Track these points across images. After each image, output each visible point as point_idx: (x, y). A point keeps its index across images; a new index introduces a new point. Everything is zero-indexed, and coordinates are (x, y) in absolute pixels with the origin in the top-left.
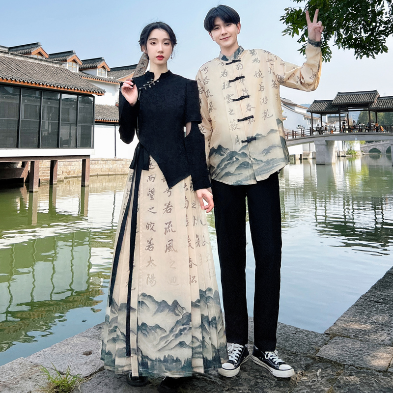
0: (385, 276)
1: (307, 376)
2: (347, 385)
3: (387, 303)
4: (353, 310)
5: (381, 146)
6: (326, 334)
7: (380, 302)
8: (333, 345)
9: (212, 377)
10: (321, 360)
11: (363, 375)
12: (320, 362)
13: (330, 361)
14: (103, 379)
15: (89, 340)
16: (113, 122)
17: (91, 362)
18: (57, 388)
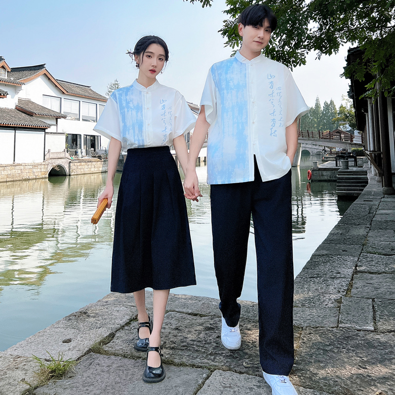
2: (310, 341)
11: (320, 332)
14: (92, 360)
15: (63, 330)
16: (13, 126)
17: (74, 347)
18: (52, 372)
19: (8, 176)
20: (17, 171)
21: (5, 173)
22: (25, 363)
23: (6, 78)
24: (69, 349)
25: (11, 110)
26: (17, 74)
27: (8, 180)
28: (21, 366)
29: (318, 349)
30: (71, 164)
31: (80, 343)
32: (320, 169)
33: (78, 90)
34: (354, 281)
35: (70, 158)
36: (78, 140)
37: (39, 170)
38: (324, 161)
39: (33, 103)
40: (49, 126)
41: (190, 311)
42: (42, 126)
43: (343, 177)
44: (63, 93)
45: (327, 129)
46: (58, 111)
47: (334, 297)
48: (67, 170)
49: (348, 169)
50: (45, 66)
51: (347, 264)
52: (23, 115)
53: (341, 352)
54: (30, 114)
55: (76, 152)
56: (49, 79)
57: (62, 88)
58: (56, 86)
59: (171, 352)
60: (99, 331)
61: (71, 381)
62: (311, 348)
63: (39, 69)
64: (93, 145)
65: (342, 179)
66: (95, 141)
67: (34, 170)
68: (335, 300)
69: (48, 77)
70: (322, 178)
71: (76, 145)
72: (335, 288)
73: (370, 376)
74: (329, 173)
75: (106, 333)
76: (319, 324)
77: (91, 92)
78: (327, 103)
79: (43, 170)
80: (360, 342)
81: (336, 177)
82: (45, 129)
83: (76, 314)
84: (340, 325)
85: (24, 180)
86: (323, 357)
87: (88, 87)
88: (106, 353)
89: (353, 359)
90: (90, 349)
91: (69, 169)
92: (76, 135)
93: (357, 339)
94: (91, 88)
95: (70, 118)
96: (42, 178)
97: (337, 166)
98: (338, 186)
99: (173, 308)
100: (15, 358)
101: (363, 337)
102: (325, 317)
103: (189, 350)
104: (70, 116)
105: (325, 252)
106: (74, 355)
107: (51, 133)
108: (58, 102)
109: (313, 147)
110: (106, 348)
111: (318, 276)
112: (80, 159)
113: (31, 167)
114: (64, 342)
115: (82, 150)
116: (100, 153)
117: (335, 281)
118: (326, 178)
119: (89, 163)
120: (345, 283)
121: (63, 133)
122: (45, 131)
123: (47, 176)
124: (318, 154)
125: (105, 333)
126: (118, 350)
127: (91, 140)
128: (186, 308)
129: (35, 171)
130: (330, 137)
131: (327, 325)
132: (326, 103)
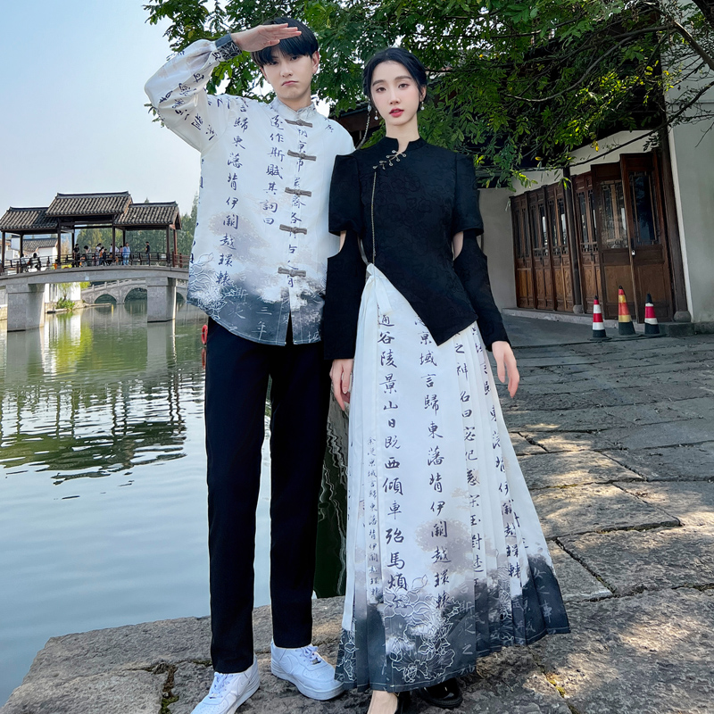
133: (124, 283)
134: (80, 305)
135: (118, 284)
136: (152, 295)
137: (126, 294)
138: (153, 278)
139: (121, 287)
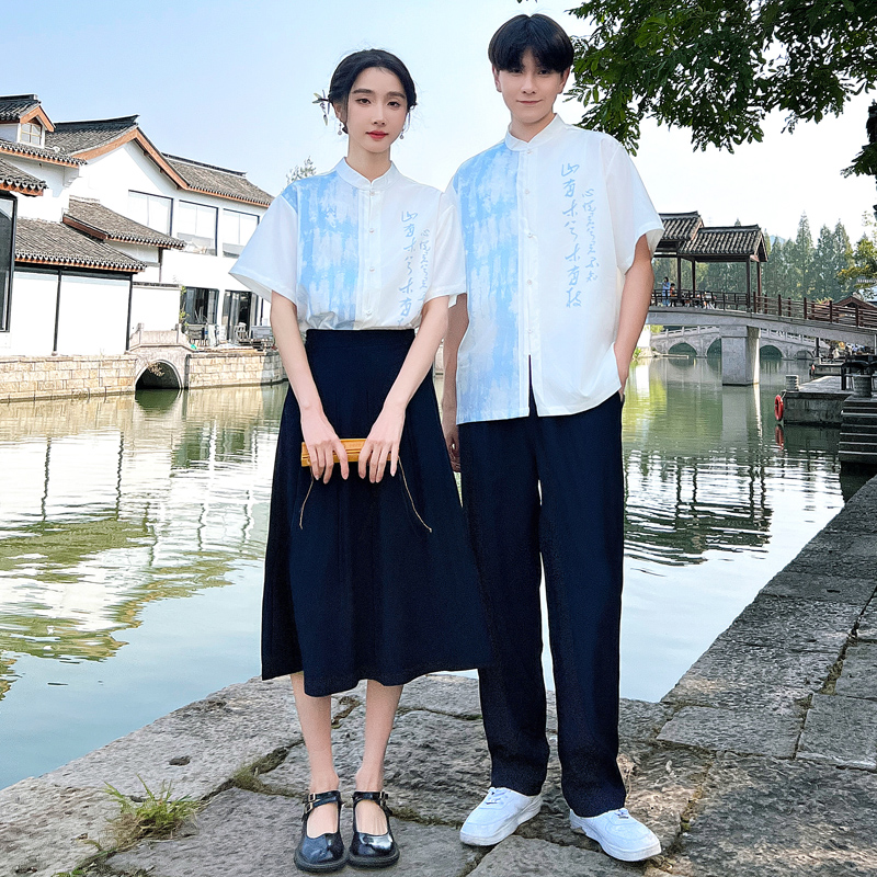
0: (756, 601)
1: (646, 774)
2: (728, 783)
3: (771, 646)
4: (710, 660)
5: (698, 340)
6: (666, 703)
7: (756, 645)
8: (684, 721)
9: (465, 785)
10: (668, 745)
11: (753, 765)
12: (667, 749)
13: (687, 747)
14: (236, 804)
15: (170, 737)
16: (56, 264)
17: (196, 775)
18: (146, 823)
19: (38, 385)
20: (60, 373)
21: (33, 377)
22: (87, 804)
23: (43, 147)
24: (185, 779)
25: (51, 226)
26: (68, 139)
27: (39, 394)
28: (77, 808)
29: (742, 803)
30: (191, 362)
31: (209, 765)
32: (802, 396)
33: (214, 182)
34: (845, 661)
35: (189, 346)
36: (211, 301)
37: (113, 373)
38: (814, 375)
39: (105, 210)
40: (142, 267)
41: (459, 711)
42: (124, 265)
43: (856, 418)
44: (179, 186)
45: (826, 295)
46: (165, 231)
47: (795, 693)
48: (182, 375)
49: (871, 396)
50: (136, 121)
51: (834, 622)
52: (81, 237)
53: (793, 811)
54: (97, 236)
55: (203, 332)
56: (146, 152)
57: (177, 176)
58: (162, 169)
59: (411, 794)
60: (253, 743)
61: (187, 844)
62: (727, 798)
63: (121, 128)
64: (244, 316)
65: (855, 420)
66: (249, 304)
67: (103, 374)
68: (795, 700)
69: (142, 148)
70: (808, 418)
71: (205, 313)
72: (799, 674)
73: (852, 865)
74: (823, 405)
75: (266, 748)
76: (752, 748)
77: (247, 188)
78: (828, 232)
79: (122, 374)
80: (840, 792)
81: (839, 416)
82: (131, 274)
83: (201, 706)
84: (799, 755)
85: (76, 396)
86: (752, 821)
87: (238, 173)
88: (267, 790)
89: (819, 826)
90: (230, 781)
91: (187, 374)
92: (207, 291)
93: (833, 786)
94: (247, 177)
95: (192, 249)
96: (121, 393)
97: (844, 388)
98: (844, 438)
99: (422, 702)
100: (65, 791)
101: (849, 782)
102: (767, 735)
103: (452, 792)
104: (193, 245)
105: (788, 591)
106: (196, 790)
107: (146, 284)
108: (167, 210)
109: (789, 340)
110: (266, 779)
111: (765, 643)
112: (213, 348)
113: (95, 365)
114: (174, 762)
115: (218, 328)
116: (260, 335)
117: (802, 659)
118: (815, 417)
119: (232, 360)
120: (823, 664)
121: (175, 286)
122: (131, 280)
123: (133, 388)
124: (802, 358)
125: (263, 747)
126: (293, 785)
127: (242, 303)
128: (451, 704)
129: (104, 376)
130: (830, 317)
131: (769, 753)
132: (824, 231)
133: (707, 330)
134: (648, 353)
135: (699, 331)
136: (728, 350)
137: (709, 344)
138: (729, 327)
139: (702, 335)
